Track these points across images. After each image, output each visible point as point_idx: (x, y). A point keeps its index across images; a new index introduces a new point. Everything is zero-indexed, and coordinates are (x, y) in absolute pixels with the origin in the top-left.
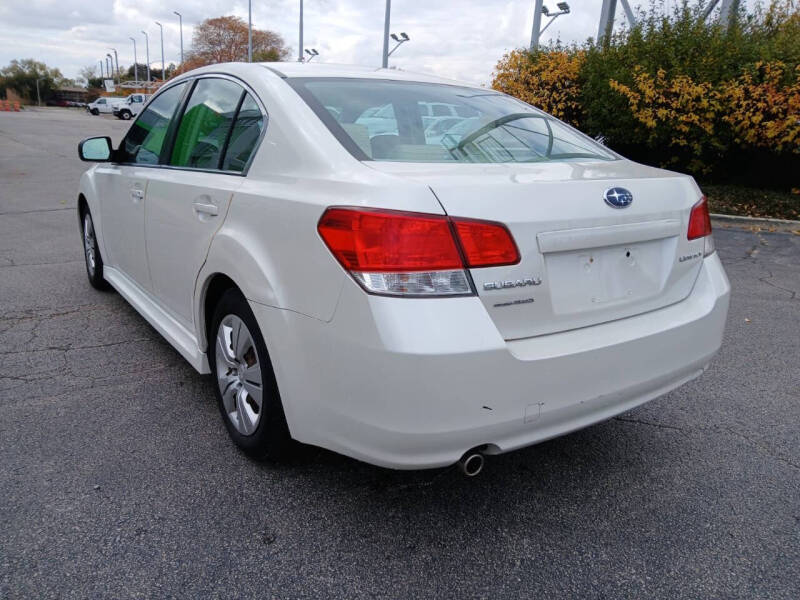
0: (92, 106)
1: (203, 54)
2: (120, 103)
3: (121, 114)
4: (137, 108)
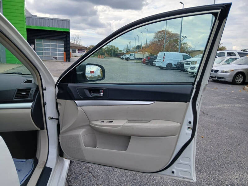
0: (122, 57)
1: (156, 41)
2: (127, 56)
3: (127, 59)
4: (132, 57)
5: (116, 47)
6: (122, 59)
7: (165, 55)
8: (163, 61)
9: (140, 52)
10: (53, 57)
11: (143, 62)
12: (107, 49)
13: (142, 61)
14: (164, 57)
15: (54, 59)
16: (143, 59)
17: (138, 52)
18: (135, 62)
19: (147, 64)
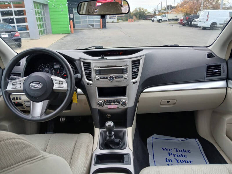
2: (159, 17)
3: (159, 21)
4: (164, 19)
5: (145, 9)
6: (153, 21)
7: (208, 14)
8: (207, 20)
9: (173, 12)
10: (90, 25)
11: (180, 23)
12: (135, 12)
13: (179, 21)
14: (208, 16)
15: (91, 27)
16: (180, 20)
17: (171, 12)
18: (169, 24)
19: (184, 25)
